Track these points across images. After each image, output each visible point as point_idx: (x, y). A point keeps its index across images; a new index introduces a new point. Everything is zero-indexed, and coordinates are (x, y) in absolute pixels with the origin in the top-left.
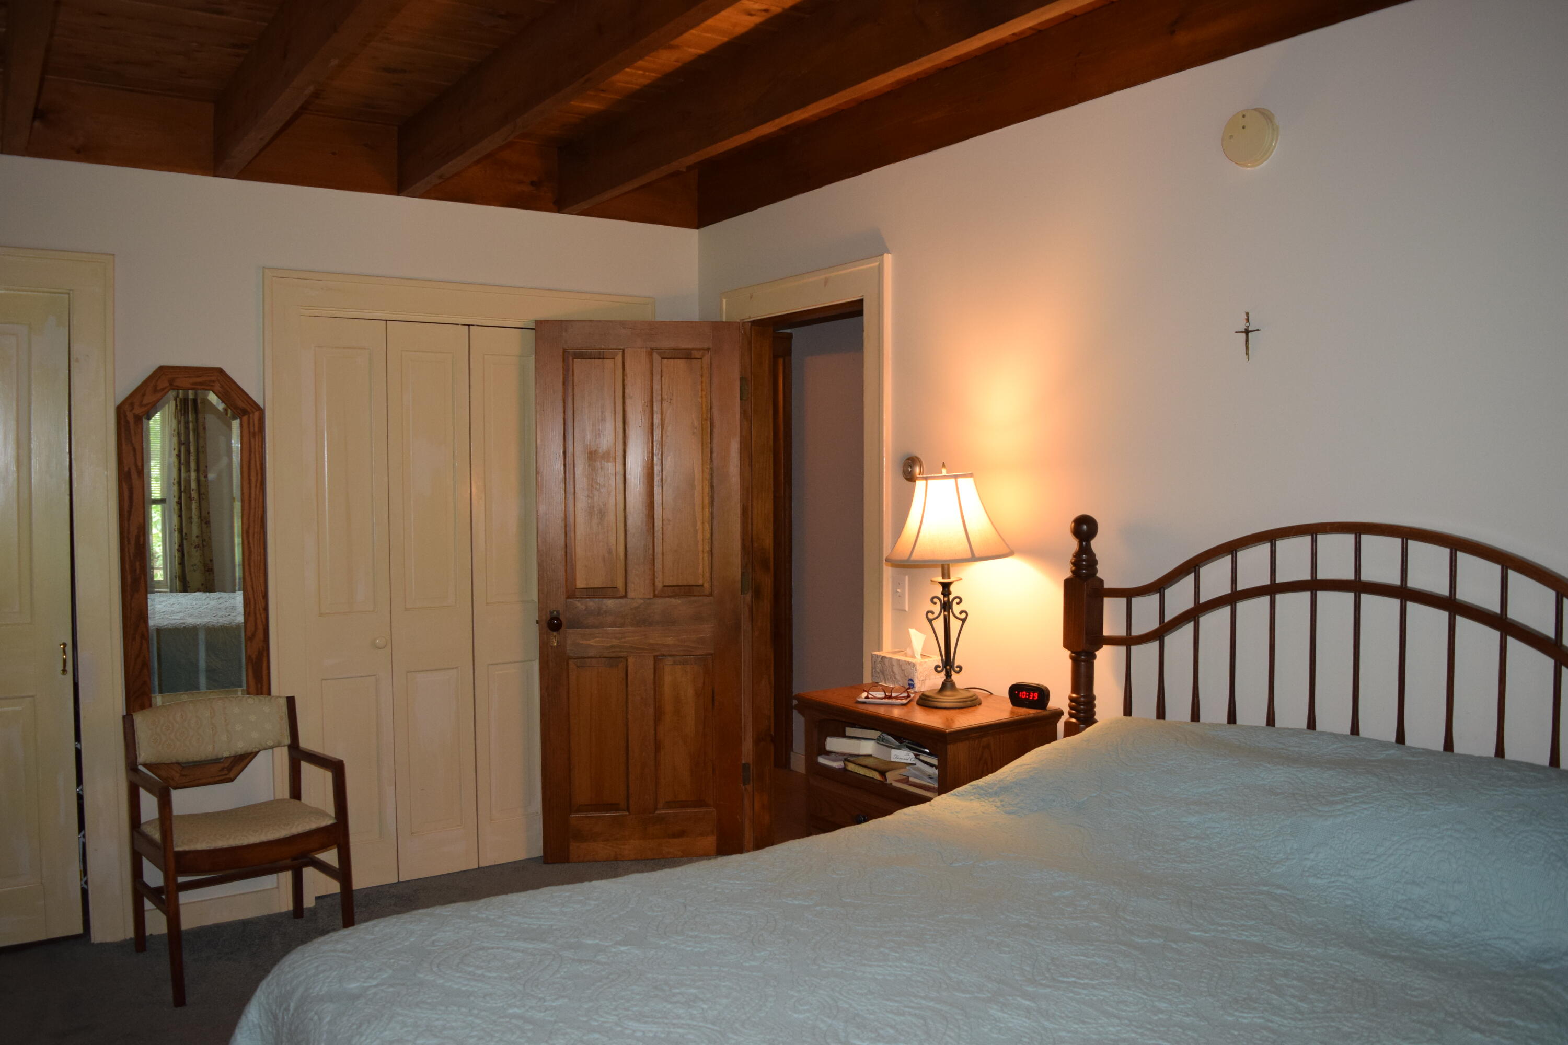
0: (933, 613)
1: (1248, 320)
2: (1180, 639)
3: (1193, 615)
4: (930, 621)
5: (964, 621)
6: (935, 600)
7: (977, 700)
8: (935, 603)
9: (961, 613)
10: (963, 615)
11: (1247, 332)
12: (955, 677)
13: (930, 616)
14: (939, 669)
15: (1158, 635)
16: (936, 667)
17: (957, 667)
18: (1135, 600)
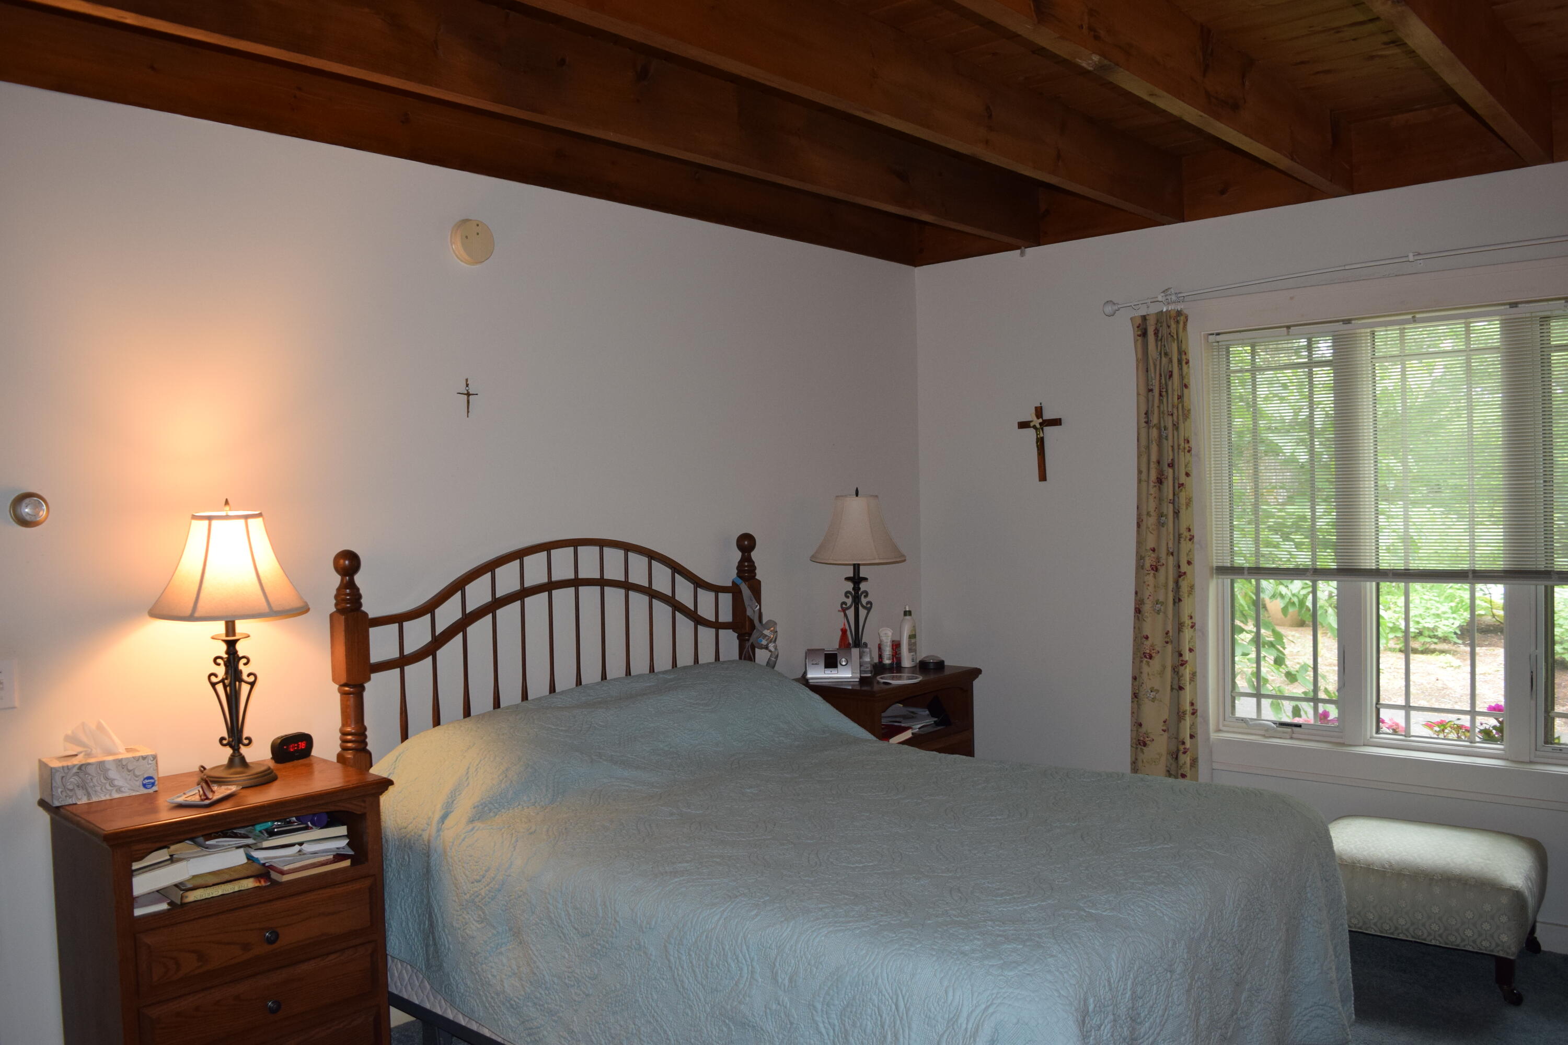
0: (216, 676)
1: (467, 385)
2: (450, 652)
3: (460, 626)
4: (213, 685)
5: (252, 684)
6: (219, 661)
7: (273, 774)
8: (219, 664)
9: (249, 675)
10: (252, 679)
11: (468, 394)
12: (244, 750)
13: (214, 679)
14: (225, 742)
15: (430, 650)
16: (222, 739)
17: (247, 738)
18: (406, 624)
